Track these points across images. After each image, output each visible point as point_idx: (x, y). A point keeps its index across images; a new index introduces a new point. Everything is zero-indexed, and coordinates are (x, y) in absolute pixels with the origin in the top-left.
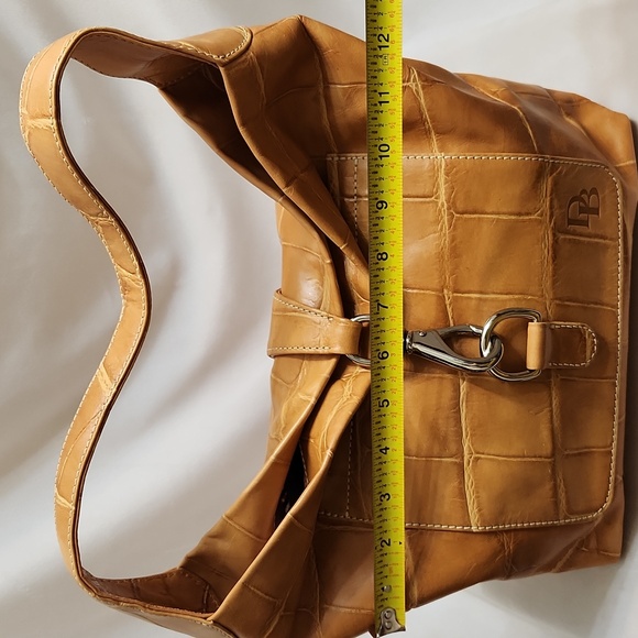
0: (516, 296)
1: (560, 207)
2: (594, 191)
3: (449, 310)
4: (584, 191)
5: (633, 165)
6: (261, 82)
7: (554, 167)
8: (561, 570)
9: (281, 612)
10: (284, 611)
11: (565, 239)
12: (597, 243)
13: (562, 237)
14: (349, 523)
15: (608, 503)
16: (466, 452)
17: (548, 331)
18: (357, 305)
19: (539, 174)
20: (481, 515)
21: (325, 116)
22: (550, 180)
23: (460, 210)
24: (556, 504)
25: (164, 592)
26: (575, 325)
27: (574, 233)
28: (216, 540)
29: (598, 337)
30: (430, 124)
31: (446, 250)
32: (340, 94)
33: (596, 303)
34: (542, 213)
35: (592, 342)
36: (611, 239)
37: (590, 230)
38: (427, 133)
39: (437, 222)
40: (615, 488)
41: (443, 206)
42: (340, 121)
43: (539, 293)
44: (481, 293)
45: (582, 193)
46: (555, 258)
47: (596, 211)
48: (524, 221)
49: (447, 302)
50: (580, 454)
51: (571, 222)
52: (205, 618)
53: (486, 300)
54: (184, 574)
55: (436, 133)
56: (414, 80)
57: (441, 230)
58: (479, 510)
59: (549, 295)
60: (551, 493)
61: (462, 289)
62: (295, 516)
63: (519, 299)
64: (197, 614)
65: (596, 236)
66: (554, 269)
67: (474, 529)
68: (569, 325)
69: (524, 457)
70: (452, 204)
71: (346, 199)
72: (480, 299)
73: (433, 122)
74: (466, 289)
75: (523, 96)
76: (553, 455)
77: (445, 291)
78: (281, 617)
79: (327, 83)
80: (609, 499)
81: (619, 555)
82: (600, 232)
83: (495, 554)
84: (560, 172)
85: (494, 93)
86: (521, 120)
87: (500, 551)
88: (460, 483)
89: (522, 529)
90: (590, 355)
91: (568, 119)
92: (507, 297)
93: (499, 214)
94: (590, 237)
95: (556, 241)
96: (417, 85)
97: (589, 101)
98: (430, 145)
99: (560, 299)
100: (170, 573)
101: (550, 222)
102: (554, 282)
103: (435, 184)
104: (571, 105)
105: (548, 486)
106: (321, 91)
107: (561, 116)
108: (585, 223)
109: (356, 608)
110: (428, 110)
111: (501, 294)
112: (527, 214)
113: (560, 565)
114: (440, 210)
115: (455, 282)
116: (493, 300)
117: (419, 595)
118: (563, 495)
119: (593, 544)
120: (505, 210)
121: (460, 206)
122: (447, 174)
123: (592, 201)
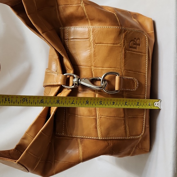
0: (113, 69)
1: (127, 43)
2: (139, 39)
3: (93, 72)
4: (135, 39)
5: (152, 33)
6: (35, 2)
7: (125, 31)
8: (132, 155)
9: (40, 161)
10: (41, 161)
11: (128, 52)
12: (139, 54)
13: (127, 51)
14: (64, 136)
15: (143, 133)
16: (97, 115)
17: (122, 79)
18: (67, 71)
19: (120, 32)
20: (102, 134)
21: (58, 15)
22: (124, 34)
23: (96, 43)
24: (126, 132)
25: (9, 155)
26: (131, 78)
27: (132, 51)
28: (24, 140)
29: (139, 82)
30: (87, 17)
31: (92, 55)
32: (62, 8)
33: (139, 72)
34: (121, 44)
35: (136, 83)
36: (144, 53)
37: (137, 50)
38: (87, 20)
39: (90, 46)
40: (145, 129)
41: (91, 41)
42: (62, 17)
43: (120, 68)
44: (102, 67)
45: (134, 39)
46: (125, 58)
47: (139, 45)
48: (115, 46)
49: (93, 70)
50: (134, 118)
51: (130, 47)
52: (15, 161)
53: (104, 70)
54: (15, 150)
55: (90, 20)
56: (82, 4)
57: (91, 49)
58: (101, 133)
59: (123, 69)
60: (124, 129)
61: (97, 66)
62: (42, 131)
63: (114, 69)
64: (13, 160)
65: (139, 52)
66: (124, 61)
67: (99, 138)
68: (129, 78)
69: (115, 117)
70: (94, 41)
71: (65, 40)
72: (102, 69)
73: (88, 16)
74: (98, 66)
75: (119, 12)
76: (124, 117)
77: (92, 67)
78: (40, 163)
79: (58, 5)
80: (143, 132)
81: (149, 150)
82: (140, 51)
83: (106, 147)
84: (127, 32)
85: (110, 10)
86: (115, 16)
87: (108, 146)
88: (95, 124)
89: (115, 139)
90: (136, 87)
91: (134, 19)
92: (110, 69)
93: (108, 44)
94: (137, 52)
95: (125, 53)
96: (83, 5)
97: (141, 15)
98: (88, 23)
99: (127, 70)
100: (11, 150)
101: (124, 46)
102: (125, 65)
103: (89, 35)
104: (136, 16)
105: (123, 127)
106: (57, 8)
107: (132, 18)
108: (136, 48)
109: (64, 161)
110: (87, 13)
111: (108, 68)
112: (116, 44)
113: (132, 153)
114: (91, 43)
115: (95, 64)
116: (106, 69)
117: (83, 158)
118: (128, 129)
119: (140, 146)
120: (109, 43)
121: (96, 42)
122: (93, 32)
123: (138, 42)
